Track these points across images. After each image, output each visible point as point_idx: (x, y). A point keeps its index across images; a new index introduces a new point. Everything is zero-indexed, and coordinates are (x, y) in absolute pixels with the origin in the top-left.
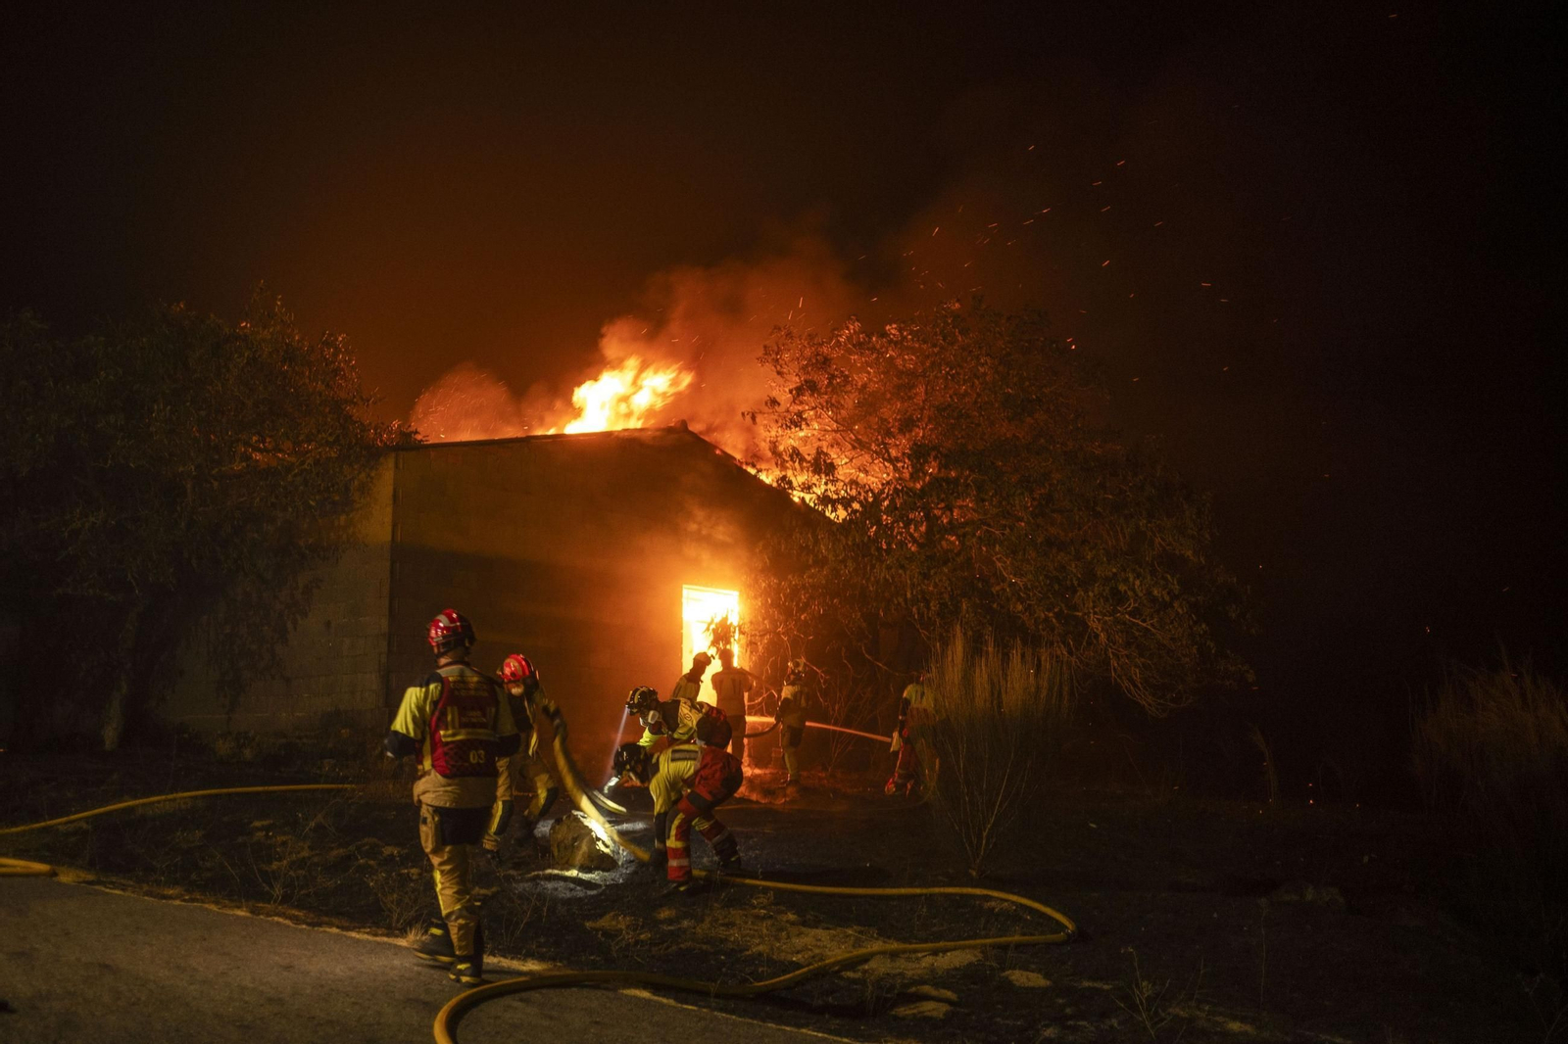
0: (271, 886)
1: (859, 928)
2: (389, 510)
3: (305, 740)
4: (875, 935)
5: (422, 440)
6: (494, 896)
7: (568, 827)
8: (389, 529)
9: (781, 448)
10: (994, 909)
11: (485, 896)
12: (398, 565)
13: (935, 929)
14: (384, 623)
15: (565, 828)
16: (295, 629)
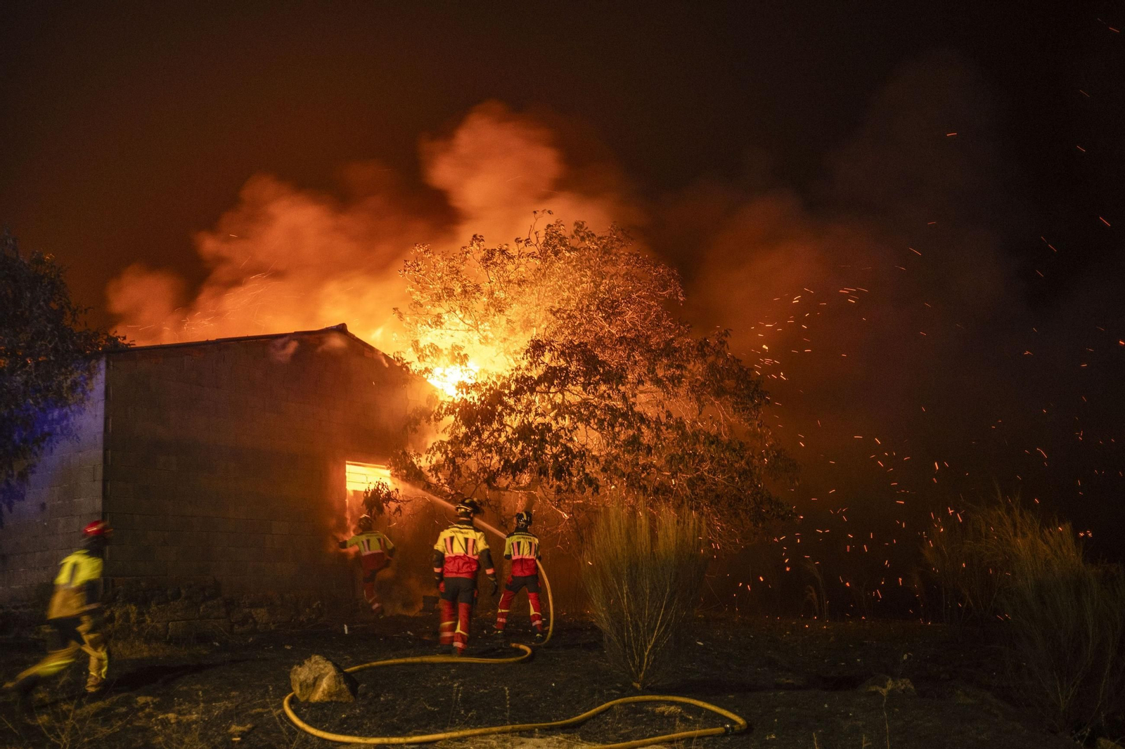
0: (58, 737)
1: (566, 735)
2: (101, 405)
3: (21, 610)
4: (580, 740)
5: (129, 344)
6: (250, 731)
7: (310, 668)
8: (101, 421)
9: (421, 345)
10: (664, 712)
11: (243, 732)
12: (110, 452)
13: (622, 732)
14: (98, 504)
15: (308, 669)
16: (11, 510)
